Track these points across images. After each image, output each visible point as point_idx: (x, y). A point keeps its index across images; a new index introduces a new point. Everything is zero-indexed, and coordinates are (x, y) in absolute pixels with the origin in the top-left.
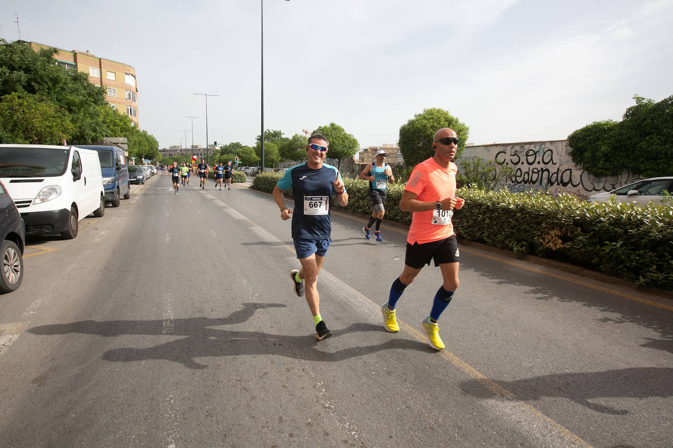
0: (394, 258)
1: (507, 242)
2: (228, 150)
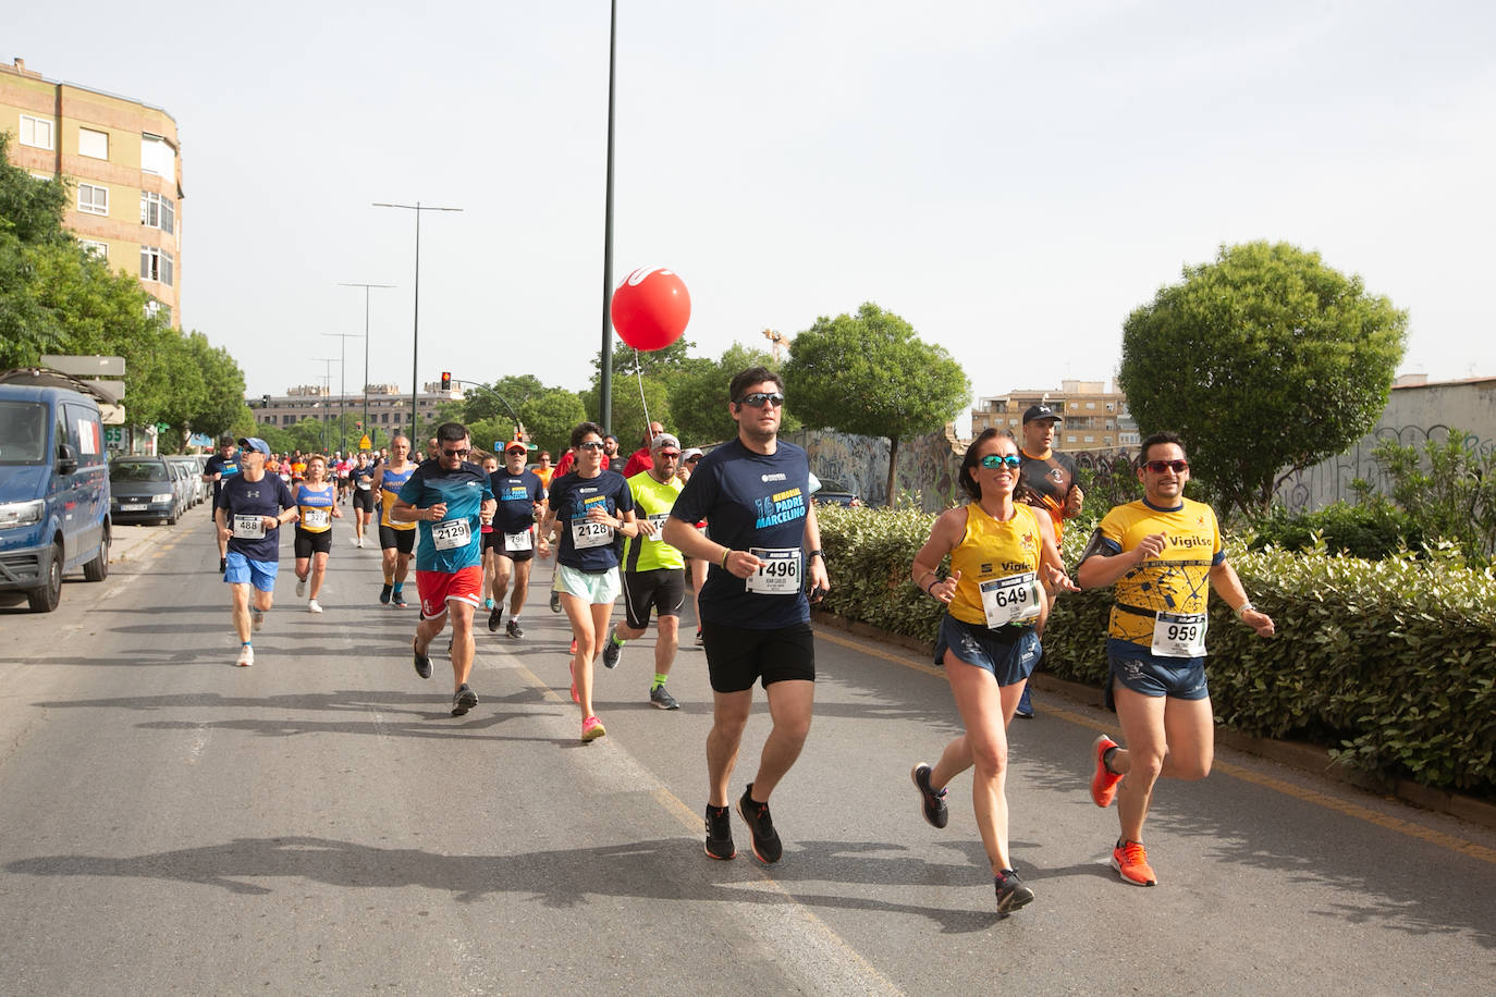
2: (493, 403)
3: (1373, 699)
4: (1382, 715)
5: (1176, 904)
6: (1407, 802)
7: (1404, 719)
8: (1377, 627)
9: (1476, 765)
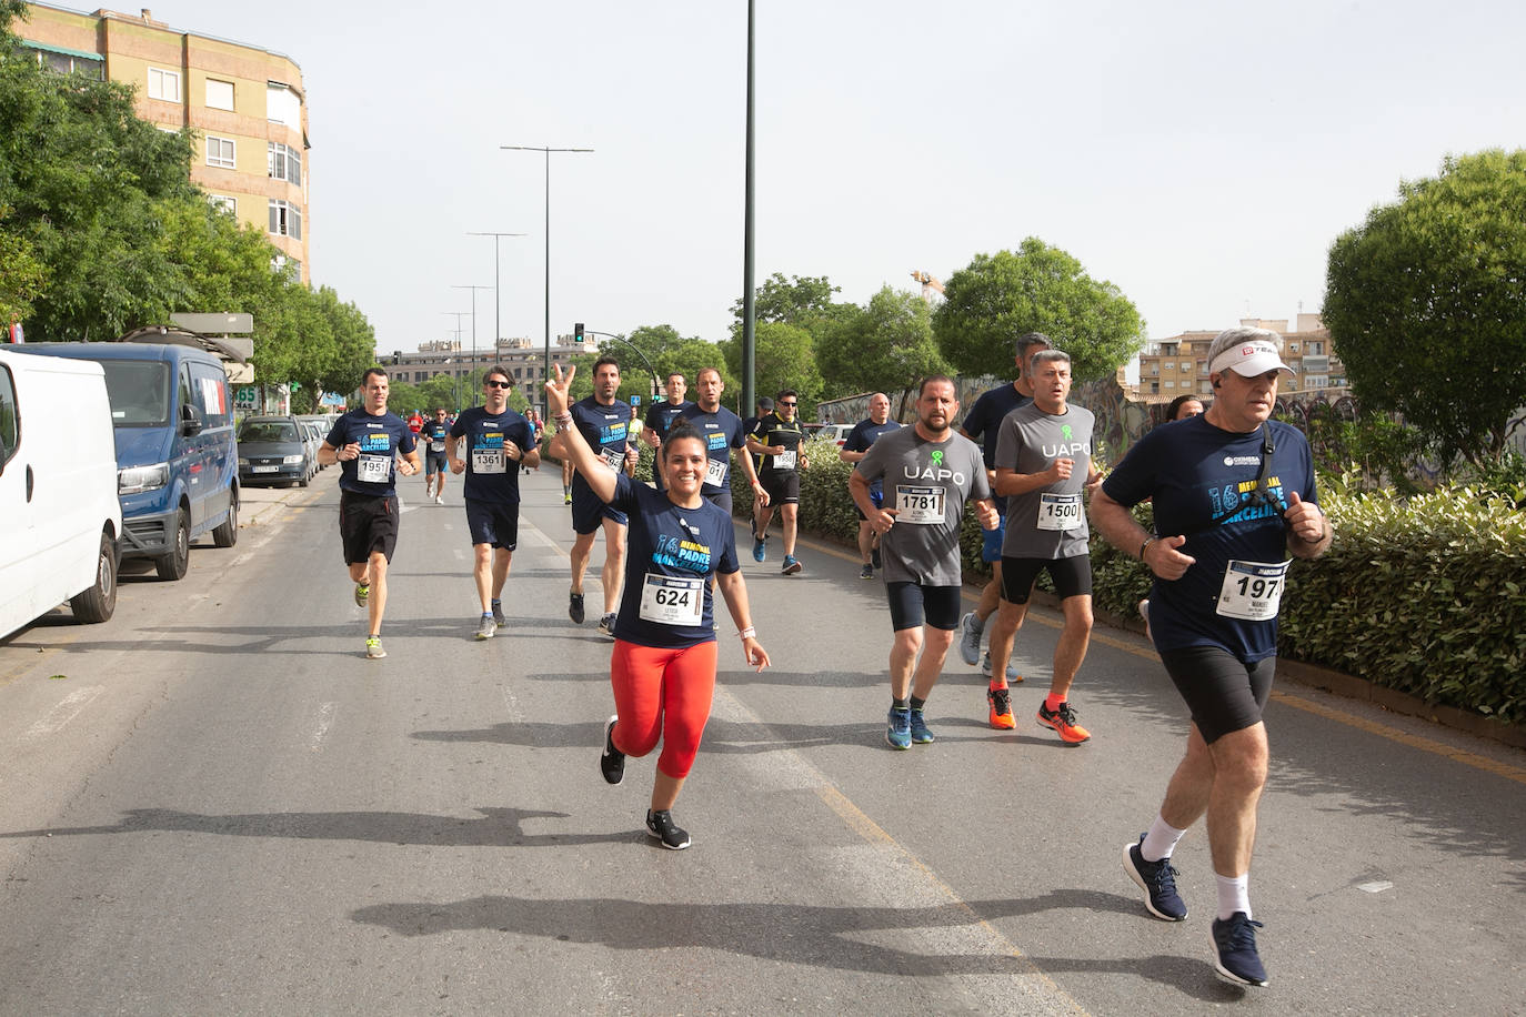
0: (1357, 880)
2: (628, 356)
5: (1470, 949)
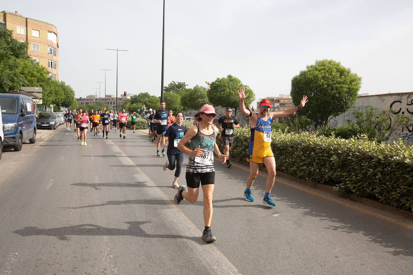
0: (273, 214)
1: (403, 200)
2: (137, 100)
3: (344, 174)
4: (346, 178)
5: (290, 226)
6: (352, 200)
7: (351, 179)
8: (346, 156)
9: (368, 190)
